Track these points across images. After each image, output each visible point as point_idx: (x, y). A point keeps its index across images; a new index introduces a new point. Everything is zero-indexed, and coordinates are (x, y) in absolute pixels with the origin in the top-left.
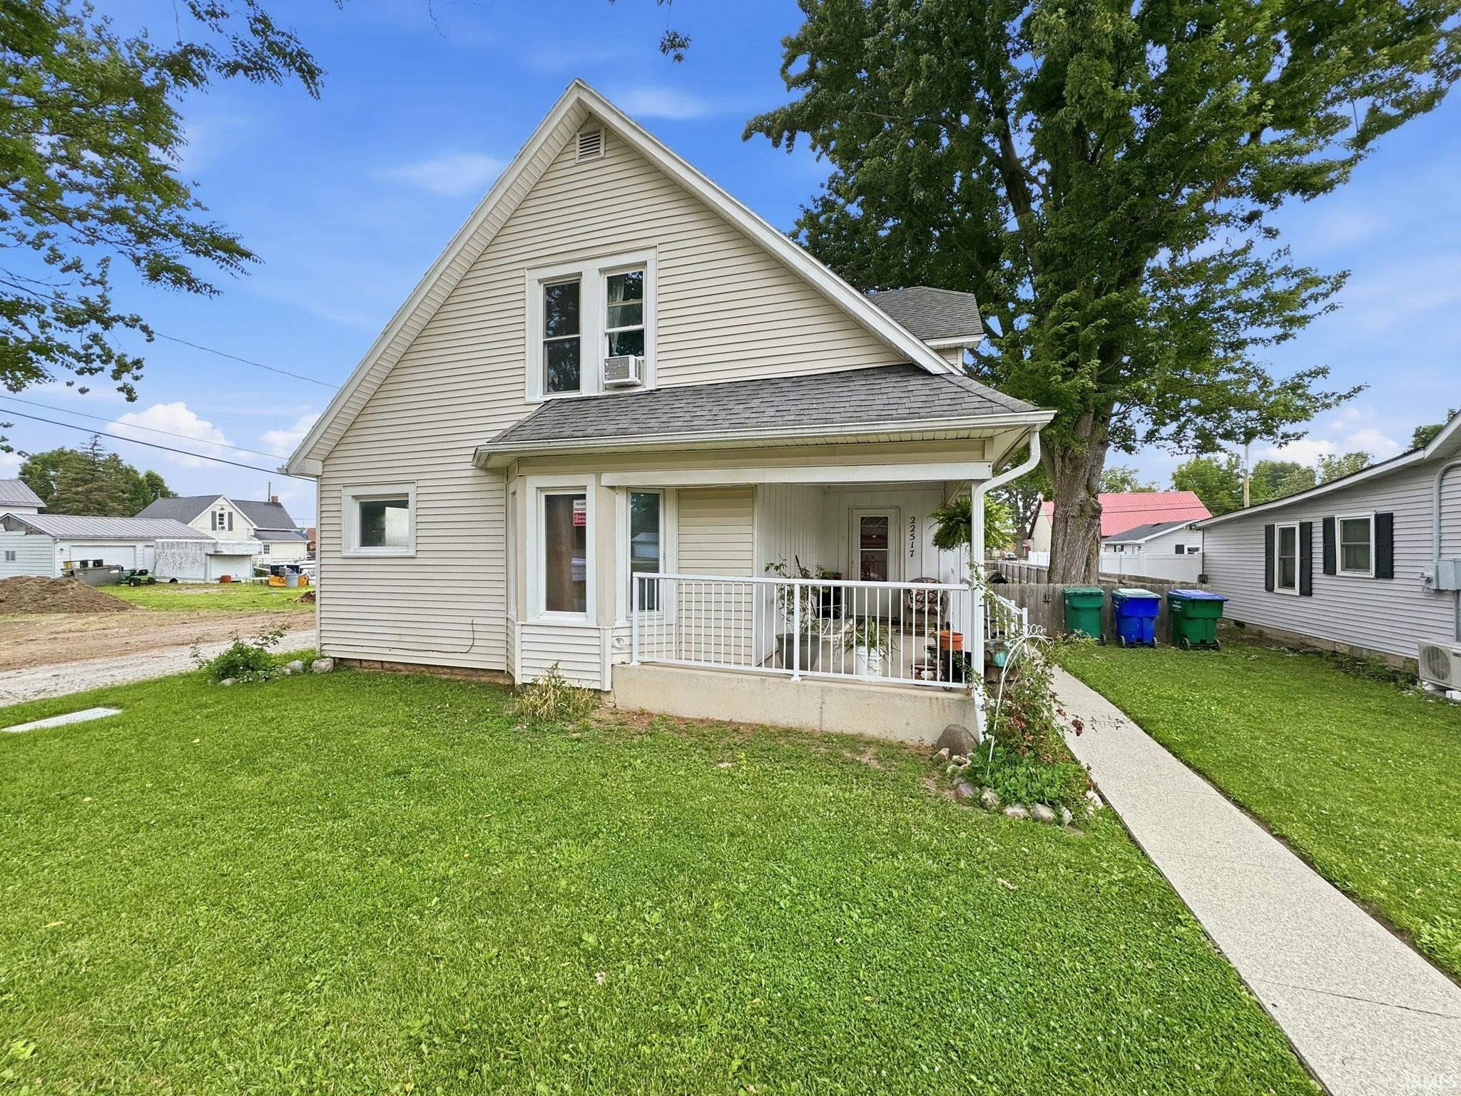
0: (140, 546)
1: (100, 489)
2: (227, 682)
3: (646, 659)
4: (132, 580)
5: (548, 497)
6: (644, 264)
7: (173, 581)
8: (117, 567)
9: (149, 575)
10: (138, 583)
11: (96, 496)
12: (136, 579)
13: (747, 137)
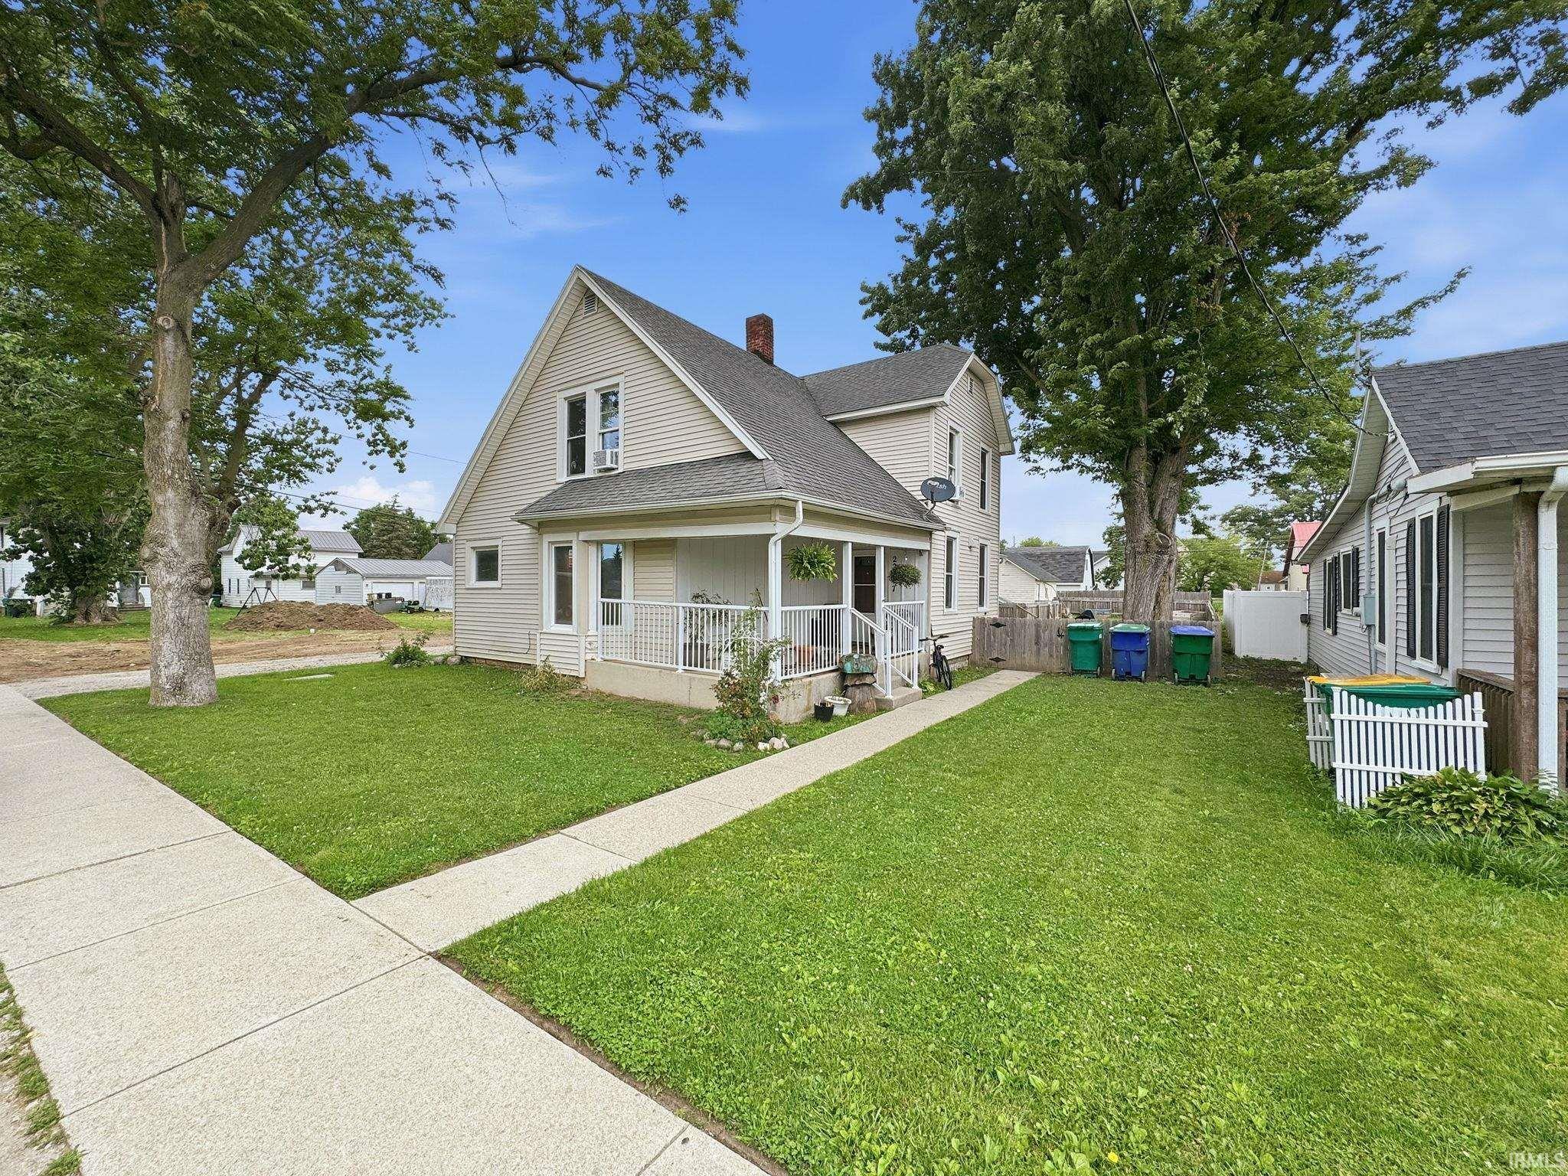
0: (416, 582)
1: (398, 538)
2: (396, 666)
3: (607, 658)
4: (409, 609)
5: (556, 548)
6: (617, 385)
7: (437, 610)
8: (400, 599)
9: (420, 605)
10: (412, 611)
11: (395, 543)
12: (412, 608)
13: (845, 205)
